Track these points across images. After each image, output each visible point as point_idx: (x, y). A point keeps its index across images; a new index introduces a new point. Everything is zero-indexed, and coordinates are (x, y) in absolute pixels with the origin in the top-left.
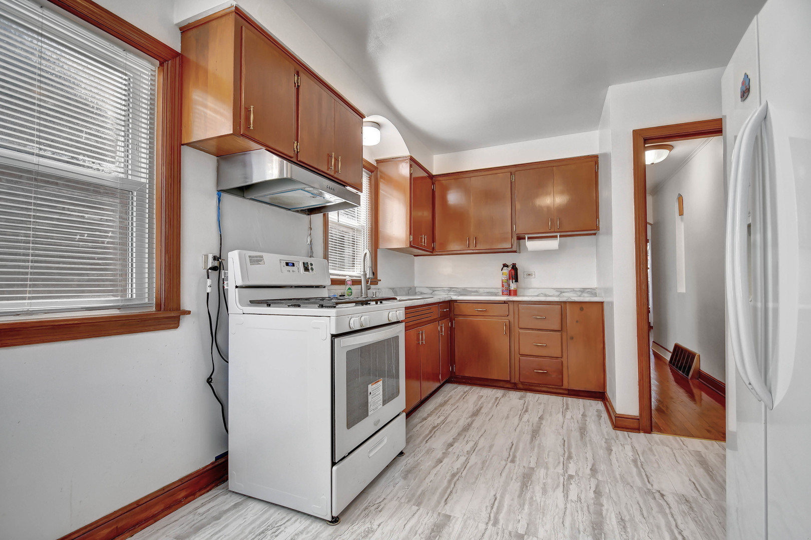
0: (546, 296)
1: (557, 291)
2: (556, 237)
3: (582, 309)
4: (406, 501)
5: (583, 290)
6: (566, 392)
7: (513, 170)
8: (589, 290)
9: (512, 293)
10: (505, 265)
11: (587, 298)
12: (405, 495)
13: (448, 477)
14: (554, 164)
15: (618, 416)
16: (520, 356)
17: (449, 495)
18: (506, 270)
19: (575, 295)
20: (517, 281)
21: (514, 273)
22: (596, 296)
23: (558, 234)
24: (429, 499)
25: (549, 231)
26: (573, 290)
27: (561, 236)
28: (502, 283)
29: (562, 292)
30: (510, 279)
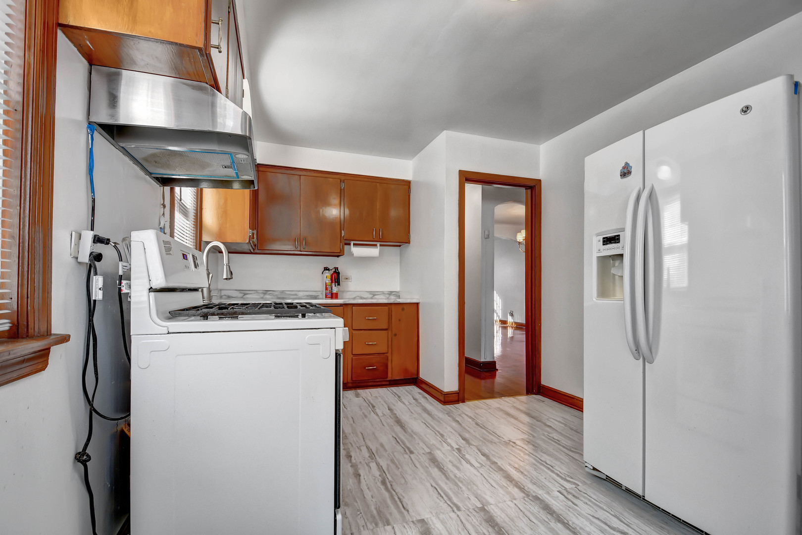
0: (362, 298)
1: (371, 294)
2: (376, 245)
3: (403, 309)
4: (374, 525)
5: (391, 293)
6: (387, 383)
7: (343, 178)
8: (395, 293)
9: (334, 296)
10: (326, 269)
11: (393, 299)
12: (366, 521)
13: (382, 487)
14: (378, 181)
15: (446, 393)
16: (352, 356)
17: (401, 502)
18: (328, 274)
19: (384, 297)
20: (339, 284)
21: (336, 277)
22: (400, 298)
23: (378, 244)
24: (391, 514)
25: (373, 240)
26: (383, 293)
27: (381, 245)
28: (326, 286)
29: (374, 295)
30: (332, 282)
